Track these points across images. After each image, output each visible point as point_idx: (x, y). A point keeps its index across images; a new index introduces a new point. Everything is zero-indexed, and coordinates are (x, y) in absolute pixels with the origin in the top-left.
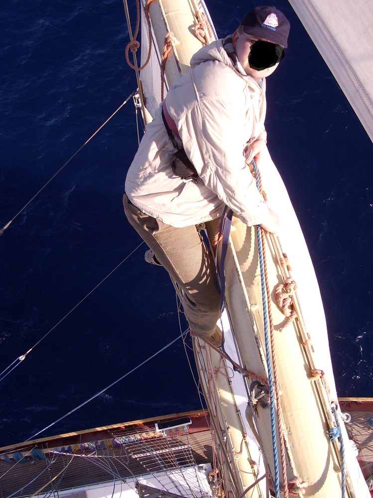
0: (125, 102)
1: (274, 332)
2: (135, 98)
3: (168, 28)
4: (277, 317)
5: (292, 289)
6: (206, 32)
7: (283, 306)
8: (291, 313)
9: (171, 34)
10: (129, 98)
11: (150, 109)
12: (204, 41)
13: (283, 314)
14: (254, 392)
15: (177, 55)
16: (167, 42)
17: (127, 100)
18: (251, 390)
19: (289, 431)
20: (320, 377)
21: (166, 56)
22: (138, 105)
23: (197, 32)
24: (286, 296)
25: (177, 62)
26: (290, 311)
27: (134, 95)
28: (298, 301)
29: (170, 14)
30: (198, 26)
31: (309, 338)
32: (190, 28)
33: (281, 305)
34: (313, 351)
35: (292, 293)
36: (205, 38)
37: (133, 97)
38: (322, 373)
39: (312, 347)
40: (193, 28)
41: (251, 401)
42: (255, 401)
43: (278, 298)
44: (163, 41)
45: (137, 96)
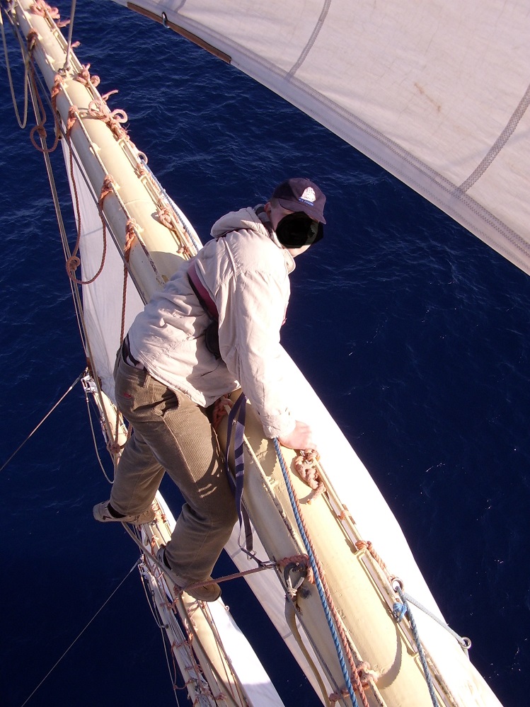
0: (71, 388)
1: (302, 506)
2: (84, 381)
3: (129, 216)
4: (302, 490)
5: (314, 459)
6: (171, 217)
7: (307, 476)
8: (318, 484)
9: (132, 221)
10: (76, 382)
11: (108, 391)
12: (171, 227)
13: (309, 486)
14: (290, 579)
15: (142, 240)
16: (129, 230)
17: (73, 385)
18: (286, 578)
19: (342, 615)
20: (368, 548)
21: (129, 245)
22: (89, 389)
23: (162, 218)
24: (308, 466)
25: (144, 247)
26: (317, 483)
27: (83, 377)
28: (324, 473)
29: (128, 203)
30: (162, 212)
31: (346, 509)
32: (153, 215)
33: (304, 475)
34: (354, 523)
35: (315, 463)
36: (171, 223)
37: (82, 380)
38: (369, 543)
39: (351, 519)
40: (157, 216)
41: (289, 593)
42: (293, 592)
43: (299, 469)
44: (124, 229)
45: (87, 378)
